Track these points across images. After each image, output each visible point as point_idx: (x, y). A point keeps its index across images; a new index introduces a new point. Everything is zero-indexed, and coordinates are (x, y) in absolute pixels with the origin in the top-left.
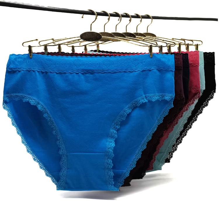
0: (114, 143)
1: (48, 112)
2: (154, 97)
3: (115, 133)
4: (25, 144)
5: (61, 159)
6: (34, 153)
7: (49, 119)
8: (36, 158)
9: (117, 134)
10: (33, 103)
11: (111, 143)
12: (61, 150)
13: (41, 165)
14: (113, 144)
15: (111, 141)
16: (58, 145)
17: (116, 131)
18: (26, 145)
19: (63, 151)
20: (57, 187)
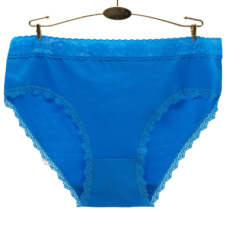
0: (146, 148)
1: (71, 107)
2: (193, 93)
3: (148, 136)
4: (39, 148)
5: (86, 166)
6: (51, 160)
7: (73, 116)
8: (54, 165)
9: (149, 137)
10: (48, 96)
11: (142, 147)
12: (87, 155)
13: (60, 174)
14: (144, 149)
15: (142, 146)
16: (84, 149)
17: (149, 134)
18: (41, 149)
19: (88, 156)
20: (78, 202)
